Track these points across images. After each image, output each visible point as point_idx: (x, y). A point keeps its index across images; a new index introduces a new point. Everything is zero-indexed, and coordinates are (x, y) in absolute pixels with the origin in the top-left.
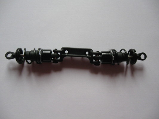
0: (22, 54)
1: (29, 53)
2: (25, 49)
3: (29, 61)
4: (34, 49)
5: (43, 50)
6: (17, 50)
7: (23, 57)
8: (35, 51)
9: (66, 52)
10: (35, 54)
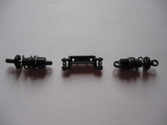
0: (21, 60)
1: (26, 59)
2: (23, 56)
3: (26, 67)
4: (31, 56)
5: (38, 58)
6: (16, 56)
7: (21, 63)
8: (32, 58)
9: (73, 60)
10: (31, 60)
